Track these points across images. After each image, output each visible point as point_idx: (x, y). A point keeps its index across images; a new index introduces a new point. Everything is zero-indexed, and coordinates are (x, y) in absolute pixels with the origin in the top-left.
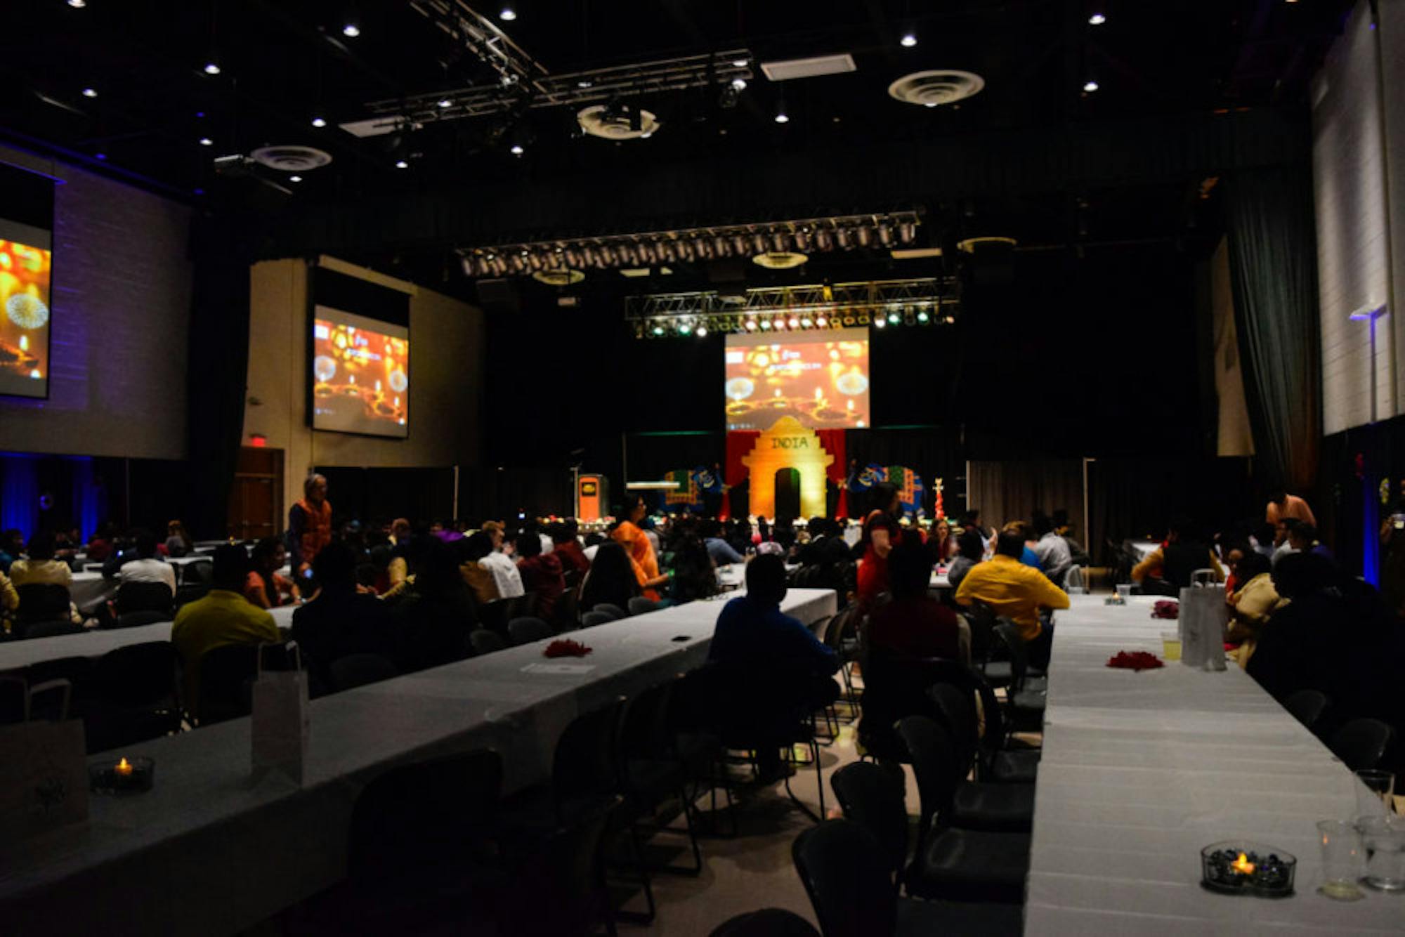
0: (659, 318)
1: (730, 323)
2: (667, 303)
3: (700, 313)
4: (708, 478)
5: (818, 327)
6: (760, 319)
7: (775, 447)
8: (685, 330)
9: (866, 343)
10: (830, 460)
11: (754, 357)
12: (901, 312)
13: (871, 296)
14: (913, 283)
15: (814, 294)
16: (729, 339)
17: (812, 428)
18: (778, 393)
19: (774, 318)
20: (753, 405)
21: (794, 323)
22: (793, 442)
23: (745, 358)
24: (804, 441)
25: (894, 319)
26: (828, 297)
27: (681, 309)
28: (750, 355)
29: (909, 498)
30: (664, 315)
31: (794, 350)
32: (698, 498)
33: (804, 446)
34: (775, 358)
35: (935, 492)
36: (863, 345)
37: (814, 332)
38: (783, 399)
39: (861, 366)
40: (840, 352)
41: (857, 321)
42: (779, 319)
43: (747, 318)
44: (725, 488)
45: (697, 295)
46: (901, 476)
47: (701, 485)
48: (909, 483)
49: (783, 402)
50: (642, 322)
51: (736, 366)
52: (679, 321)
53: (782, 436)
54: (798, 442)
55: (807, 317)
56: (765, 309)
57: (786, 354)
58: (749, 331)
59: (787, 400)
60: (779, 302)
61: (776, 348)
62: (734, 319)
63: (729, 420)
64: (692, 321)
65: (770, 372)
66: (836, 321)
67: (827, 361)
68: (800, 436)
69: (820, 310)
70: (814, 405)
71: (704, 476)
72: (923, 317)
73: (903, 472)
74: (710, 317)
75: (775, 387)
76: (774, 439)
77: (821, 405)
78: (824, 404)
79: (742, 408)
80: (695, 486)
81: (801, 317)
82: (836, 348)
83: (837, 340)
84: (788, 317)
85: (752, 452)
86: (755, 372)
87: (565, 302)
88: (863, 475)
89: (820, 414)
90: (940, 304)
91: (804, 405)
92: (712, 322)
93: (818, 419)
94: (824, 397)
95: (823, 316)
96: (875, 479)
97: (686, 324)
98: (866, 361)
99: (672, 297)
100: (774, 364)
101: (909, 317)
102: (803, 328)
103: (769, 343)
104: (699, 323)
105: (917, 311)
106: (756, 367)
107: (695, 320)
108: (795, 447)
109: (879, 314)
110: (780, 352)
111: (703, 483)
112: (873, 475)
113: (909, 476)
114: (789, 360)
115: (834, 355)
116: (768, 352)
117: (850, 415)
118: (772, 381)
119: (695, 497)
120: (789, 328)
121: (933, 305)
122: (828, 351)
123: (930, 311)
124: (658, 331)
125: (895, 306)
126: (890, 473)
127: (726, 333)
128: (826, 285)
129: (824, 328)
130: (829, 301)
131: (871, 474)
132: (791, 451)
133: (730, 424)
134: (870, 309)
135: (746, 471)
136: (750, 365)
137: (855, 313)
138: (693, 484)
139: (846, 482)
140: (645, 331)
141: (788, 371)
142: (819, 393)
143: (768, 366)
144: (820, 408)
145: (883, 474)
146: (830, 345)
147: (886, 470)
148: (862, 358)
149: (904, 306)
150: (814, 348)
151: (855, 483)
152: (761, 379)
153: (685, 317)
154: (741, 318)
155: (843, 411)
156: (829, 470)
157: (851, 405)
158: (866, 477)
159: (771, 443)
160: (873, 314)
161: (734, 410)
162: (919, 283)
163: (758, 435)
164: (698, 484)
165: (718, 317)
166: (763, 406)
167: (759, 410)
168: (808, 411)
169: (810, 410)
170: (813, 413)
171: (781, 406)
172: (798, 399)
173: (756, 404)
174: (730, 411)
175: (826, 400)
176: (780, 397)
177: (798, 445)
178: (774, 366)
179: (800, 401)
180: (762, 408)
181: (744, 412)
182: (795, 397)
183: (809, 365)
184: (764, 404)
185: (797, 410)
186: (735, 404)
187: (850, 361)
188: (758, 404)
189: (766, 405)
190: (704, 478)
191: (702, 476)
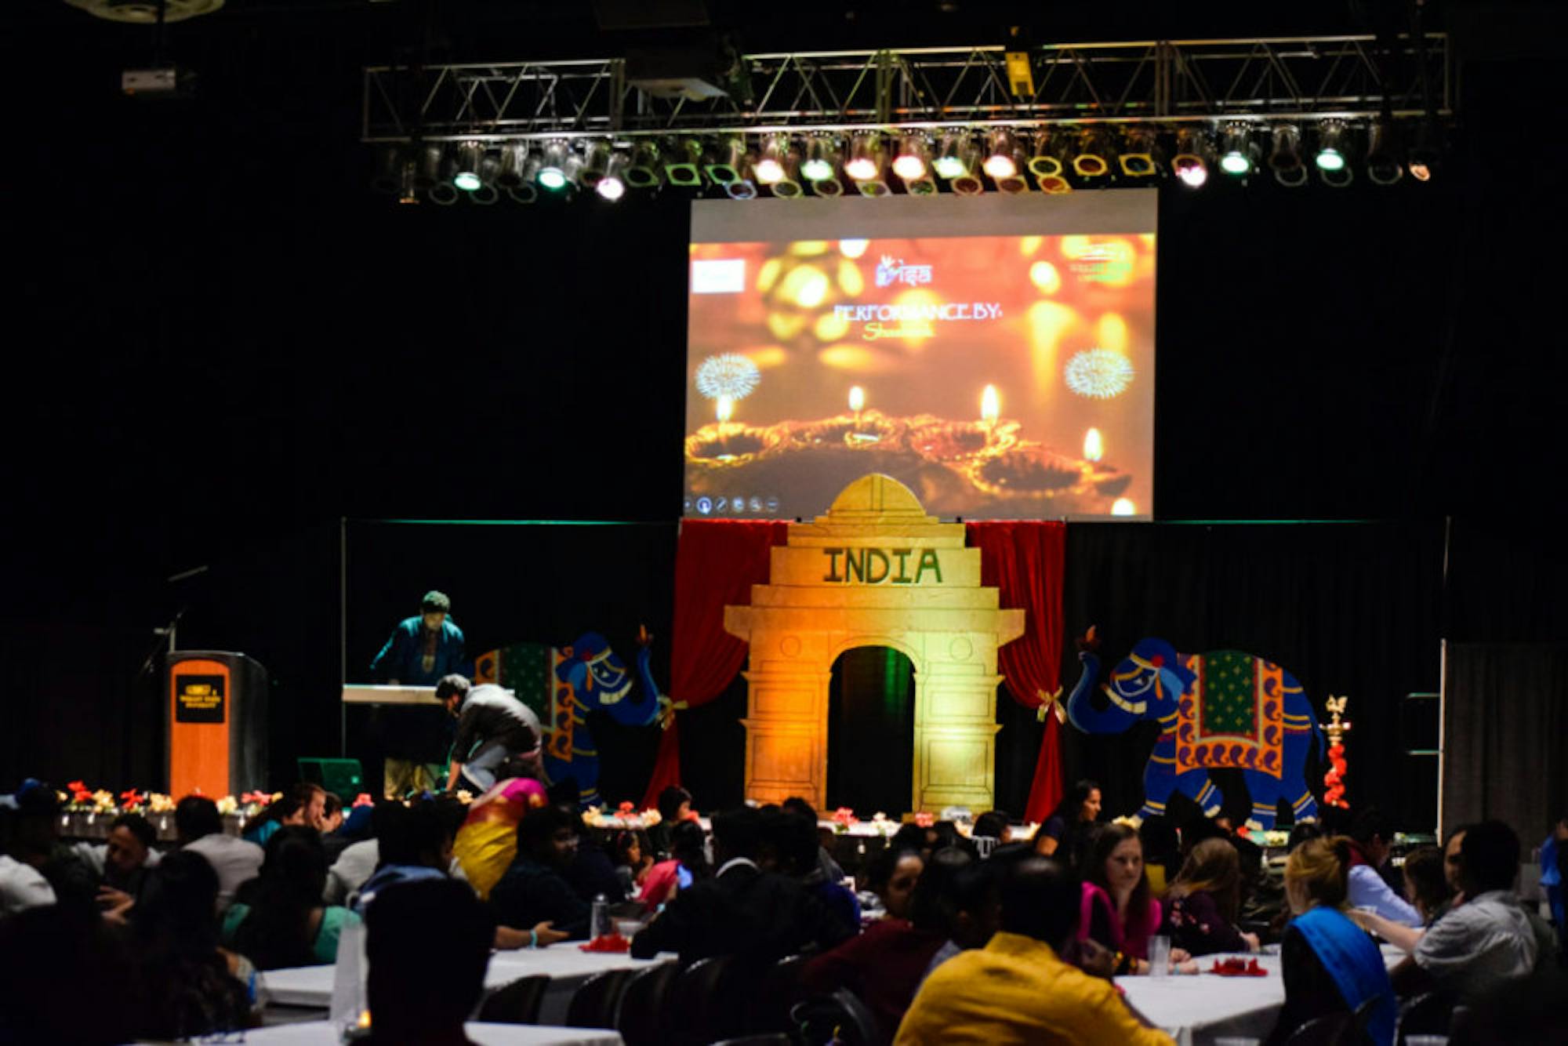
0: (471, 141)
1: (701, 164)
2: (500, 88)
3: (603, 127)
4: (613, 676)
5: (989, 184)
6: (800, 151)
7: (833, 577)
8: (553, 179)
9: (1150, 239)
10: (1013, 625)
11: (780, 278)
12: (1258, 143)
13: (1161, 85)
14: (1302, 47)
15: (977, 75)
16: (702, 212)
17: (959, 520)
18: (857, 397)
19: (846, 151)
20: (773, 435)
21: (909, 168)
22: (895, 561)
23: (751, 278)
24: (930, 561)
25: (1235, 163)
26: (1022, 86)
27: (546, 113)
28: (770, 270)
29: (1270, 757)
30: (486, 130)
31: (916, 257)
32: (581, 737)
33: (929, 574)
34: (852, 281)
36: (1140, 248)
37: (978, 198)
38: (874, 419)
39: (1130, 315)
40: (1063, 266)
41: (1115, 167)
42: (862, 154)
43: (756, 149)
44: (666, 710)
45: (597, 68)
46: (1246, 682)
47: (589, 695)
48: (1270, 708)
49: (872, 430)
50: (417, 152)
51: (724, 301)
52: (537, 151)
53: (860, 542)
54: (912, 562)
55: (953, 152)
56: (817, 121)
58: (764, 191)
59: (887, 423)
60: (866, 98)
61: (853, 248)
62: (717, 150)
63: (694, 484)
64: (581, 152)
65: (833, 326)
66: (1046, 167)
67: (1021, 296)
68: (918, 544)
69: (995, 129)
70: (976, 441)
71: (600, 667)
72: (1330, 160)
73: (1252, 672)
74: (639, 139)
75: (850, 378)
76: (833, 552)
77: (996, 442)
78: (1005, 439)
79: (737, 444)
80: (571, 697)
81: (937, 150)
82: (1049, 253)
83: (1054, 230)
84: (891, 148)
85: (759, 591)
86: (782, 325)
87: (140, 81)
88: (1119, 678)
89: (993, 470)
90: (1385, 120)
91: (940, 439)
92: (643, 158)
93: (984, 487)
94: (1006, 416)
95: (1005, 150)
96: (1160, 695)
97: (555, 163)
98: (1148, 300)
99: (516, 71)
100: (848, 301)
101: (1285, 160)
102: (944, 185)
103: (834, 235)
104: (599, 160)
105: (1313, 140)
106: (790, 309)
107: (590, 148)
108: (901, 579)
109: (1188, 147)
110: (867, 263)
111: (598, 689)
112: (1151, 679)
113: (1269, 684)
114: (897, 287)
115: (1044, 276)
116: (829, 262)
117: (1089, 475)
118: (839, 358)
119: (569, 735)
120: (896, 184)
121: (1366, 121)
122: (1026, 265)
123: (1350, 142)
124: (468, 182)
125: (1242, 121)
126: (1208, 673)
127: (692, 192)
128: (1014, 46)
129: (1011, 185)
130: (1028, 100)
131: (1146, 674)
132: (887, 593)
133: (695, 498)
134: (1160, 126)
135: (739, 654)
136: (770, 301)
137: (1110, 142)
138: (563, 694)
139: (1063, 700)
140: (422, 182)
141: (890, 325)
142: (990, 400)
143: (826, 309)
144: (991, 451)
145: (1187, 677)
146: (1030, 244)
147: (1195, 662)
148: (1134, 288)
149: (1274, 123)
150: (978, 252)
151: (1093, 704)
152: (806, 345)
153: (554, 140)
154: (737, 148)
155: (1069, 464)
156: (1007, 657)
157: (1094, 444)
158: (1128, 686)
159: (823, 564)
160: (1169, 148)
161: (713, 449)
162: (1319, 47)
163: (779, 534)
164: (581, 694)
165: (661, 142)
166: (804, 440)
167: (789, 451)
168: (954, 460)
169: (958, 457)
170: (970, 470)
171: (864, 441)
172: (921, 421)
173: (779, 432)
174: (698, 455)
175: (1014, 426)
176: (863, 412)
177: (910, 572)
178: (847, 309)
179: (930, 426)
180: (800, 444)
181: (744, 456)
182: (913, 413)
183: (962, 307)
184: (808, 435)
185: (917, 457)
186: (716, 430)
187: (1096, 298)
188: (786, 430)
189: (814, 437)
190: (599, 674)
191: (594, 666)
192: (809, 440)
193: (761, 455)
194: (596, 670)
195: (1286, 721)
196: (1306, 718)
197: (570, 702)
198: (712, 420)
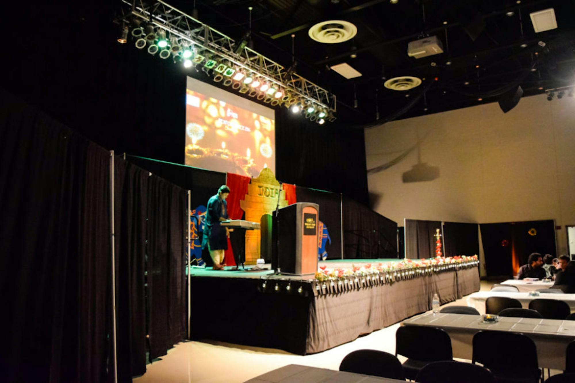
11: (207, 106)
18: (224, 145)
20: (206, 151)
22: (271, 191)
23: (201, 104)
28: (205, 103)
34: (222, 112)
35: (436, 237)
38: (226, 151)
39: (271, 138)
40: (260, 123)
48: (320, 232)
49: (227, 155)
51: (194, 109)
54: (274, 192)
57: (229, 113)
59: (229, 153)
61: (223, 104)
63: (187, 161)
65: (219, 123)
67: (253, 127)
68: (275, 187)
70: (246, 162)
75: (222, 139)
76: (260, 187)
77: (249, 163)
78: (251, 163)
79: (198, 152)
85: (246, 196)
86: (208, 120)
89: (249, 170)
91: (239, 160)
94: (251, 157)
98: (273, 136)
100: (221, 118)
103: (219, 99)
106: (209, 116)
110: (225, 109)
113: (321, 227)
116: (217, 105)
118: (220, 133)
132: (270, 200)
136: (204, 112)
141: (230, 127)
142: (249, 152)
143: (217, 118)
144: (249, 165)
146: (255, 115)
148: (271, 132)
152: (212, 127)
161: (191, 152)
166: (212, 154)
167: (209, 156)
168: (242, 166)
169: (243, 166)
170: (245, 169)
171: (225, 158)
172: (236, 154)
173: (207, 150)
174: (188, 153)
175: (252, 160)
176: (225, 149)
177: (273, 195)
178: (222, 120)
179: (238, 156)
180: (212, 155)
181: (199, 156)
182: (235, 152)
183: (243, 127)
184: (213, 153)
185: (235, 164)
186: (192, 146)
187: (266, 133)
188: (209, 150)
189: (215, 154)
190: (203, 220)
191: (201, 217)
192: (214, 154)
193: (203, 156)
194: (202, 218)
195: (323, 235)
196: (326, 235)
197: (194, 229)
198: (191, 143)
